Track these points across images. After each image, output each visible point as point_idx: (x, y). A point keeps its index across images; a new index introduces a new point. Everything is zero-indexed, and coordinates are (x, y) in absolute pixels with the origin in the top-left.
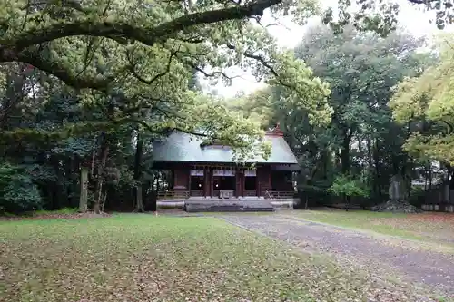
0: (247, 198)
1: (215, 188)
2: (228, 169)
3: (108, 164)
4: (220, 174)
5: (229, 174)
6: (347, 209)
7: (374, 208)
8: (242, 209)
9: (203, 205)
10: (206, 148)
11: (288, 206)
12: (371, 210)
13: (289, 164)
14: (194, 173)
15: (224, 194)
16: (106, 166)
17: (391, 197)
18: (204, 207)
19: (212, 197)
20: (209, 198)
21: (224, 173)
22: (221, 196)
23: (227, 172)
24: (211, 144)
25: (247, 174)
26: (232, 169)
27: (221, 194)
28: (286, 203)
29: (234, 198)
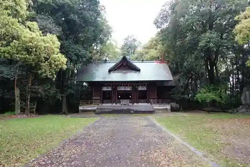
0: (140, 104)
1: (118, 98)
2: (127, 86)
3: (33, 84)
4: (122, 89)
5: (128, 89)
6: (209, 112)
7: (230, 111)
8: (132, 112)
9: (107, 109)
10: (112, 72)
11: (167, 109)
12: (228, 112)
13: (168, 81)
14: (105, 89)
15: (124, 102)
16: (31, 85)
17: (243, 102)
18: (107, 111)
19: (116, 104)
20: (114, 104)
21: (125, 88)
22: (122, 103)
23: (126, 87)
24: (115, 70)
25: (140, 88)
26: (130, 86)
27: (122, 102)
28: (166, 107)
29: (131, 104)
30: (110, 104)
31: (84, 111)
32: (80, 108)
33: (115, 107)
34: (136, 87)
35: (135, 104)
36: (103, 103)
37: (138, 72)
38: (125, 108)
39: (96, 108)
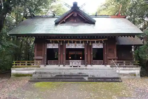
0: (95, 66)
2: (78, 42)
4: (72, 46)
5: (80, 46)
9: (50, 73)
10: (59, 25)
11: (134, 75)
14: (50, 46)
15: (74, 63)
18: (49, 76)
19: (64, 66)
20: (61, 66)
21: (76, 46)
22: (71, 65)
23: (78, 44)
24: (63, 23)
25: (95, 46)
26: (82, 43)
27: (71, 63)
28: (132, 71)
29: (83, 66)
30: (56, 66)
31: (18, 75)
32: (14, 71)
33: (61, 71)
34: (90, 44)
35: (89, 66)
36: (47, 64)
37: (92, 25)
38: (76, 72)
39: (34, 71)
